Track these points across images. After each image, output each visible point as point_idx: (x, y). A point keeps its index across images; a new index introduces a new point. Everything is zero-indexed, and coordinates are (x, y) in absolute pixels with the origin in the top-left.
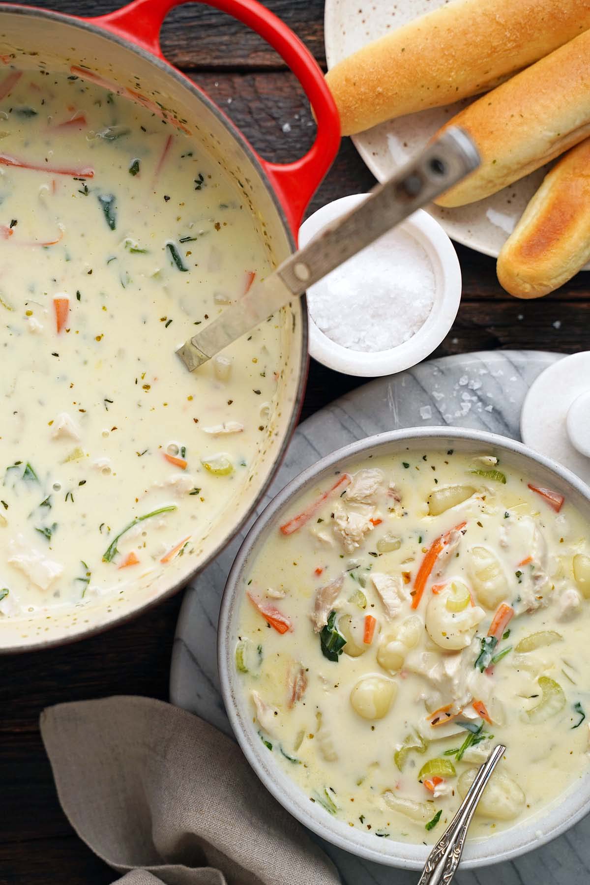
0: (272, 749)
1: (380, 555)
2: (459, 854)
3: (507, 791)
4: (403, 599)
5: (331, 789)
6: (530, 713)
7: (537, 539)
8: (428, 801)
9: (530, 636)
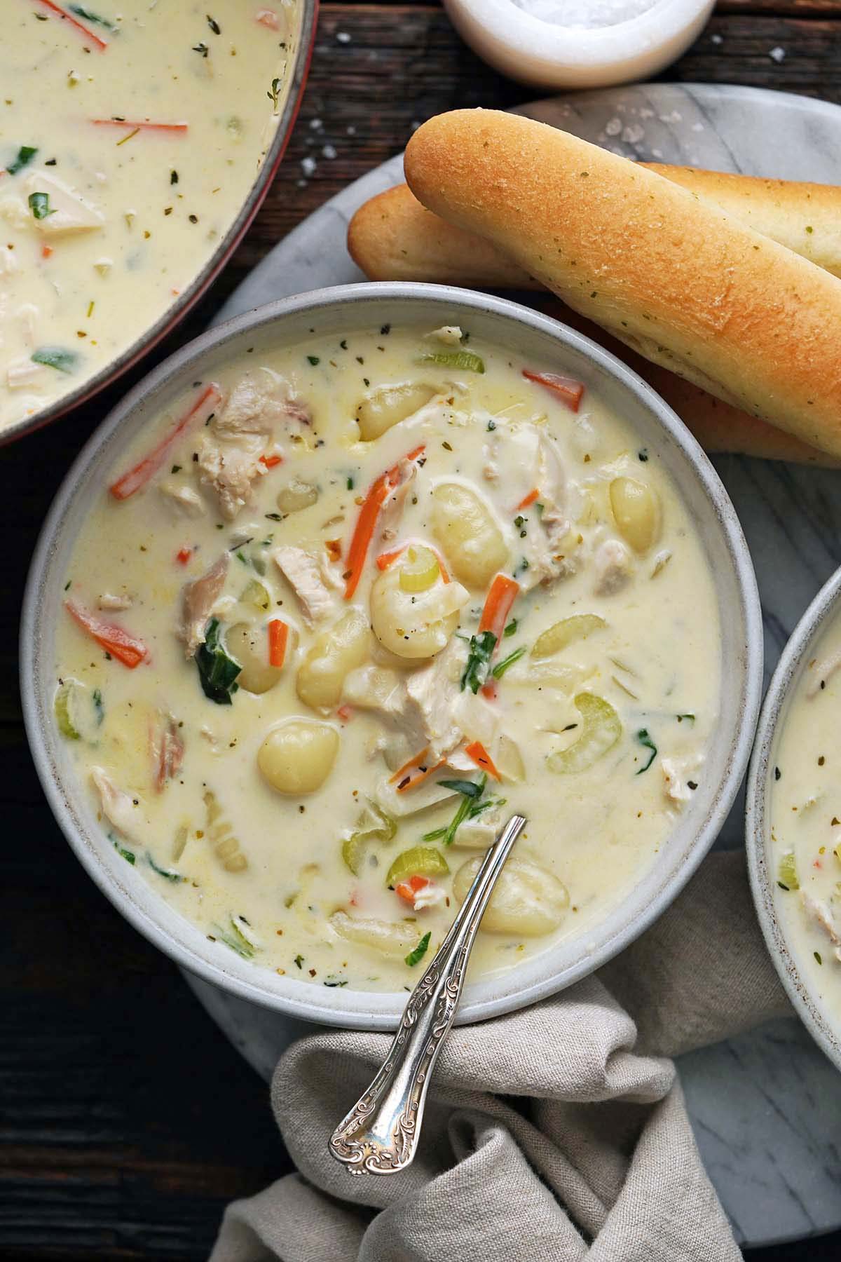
0: (135, 863)
1: (284, 517)
2: (457, 991)
3: (537, 888)
4: (328, 585)
5: (242, 918)
6: (565, 755)
7: (544, 460)
8: (407, 920)
9: (552, 628)
